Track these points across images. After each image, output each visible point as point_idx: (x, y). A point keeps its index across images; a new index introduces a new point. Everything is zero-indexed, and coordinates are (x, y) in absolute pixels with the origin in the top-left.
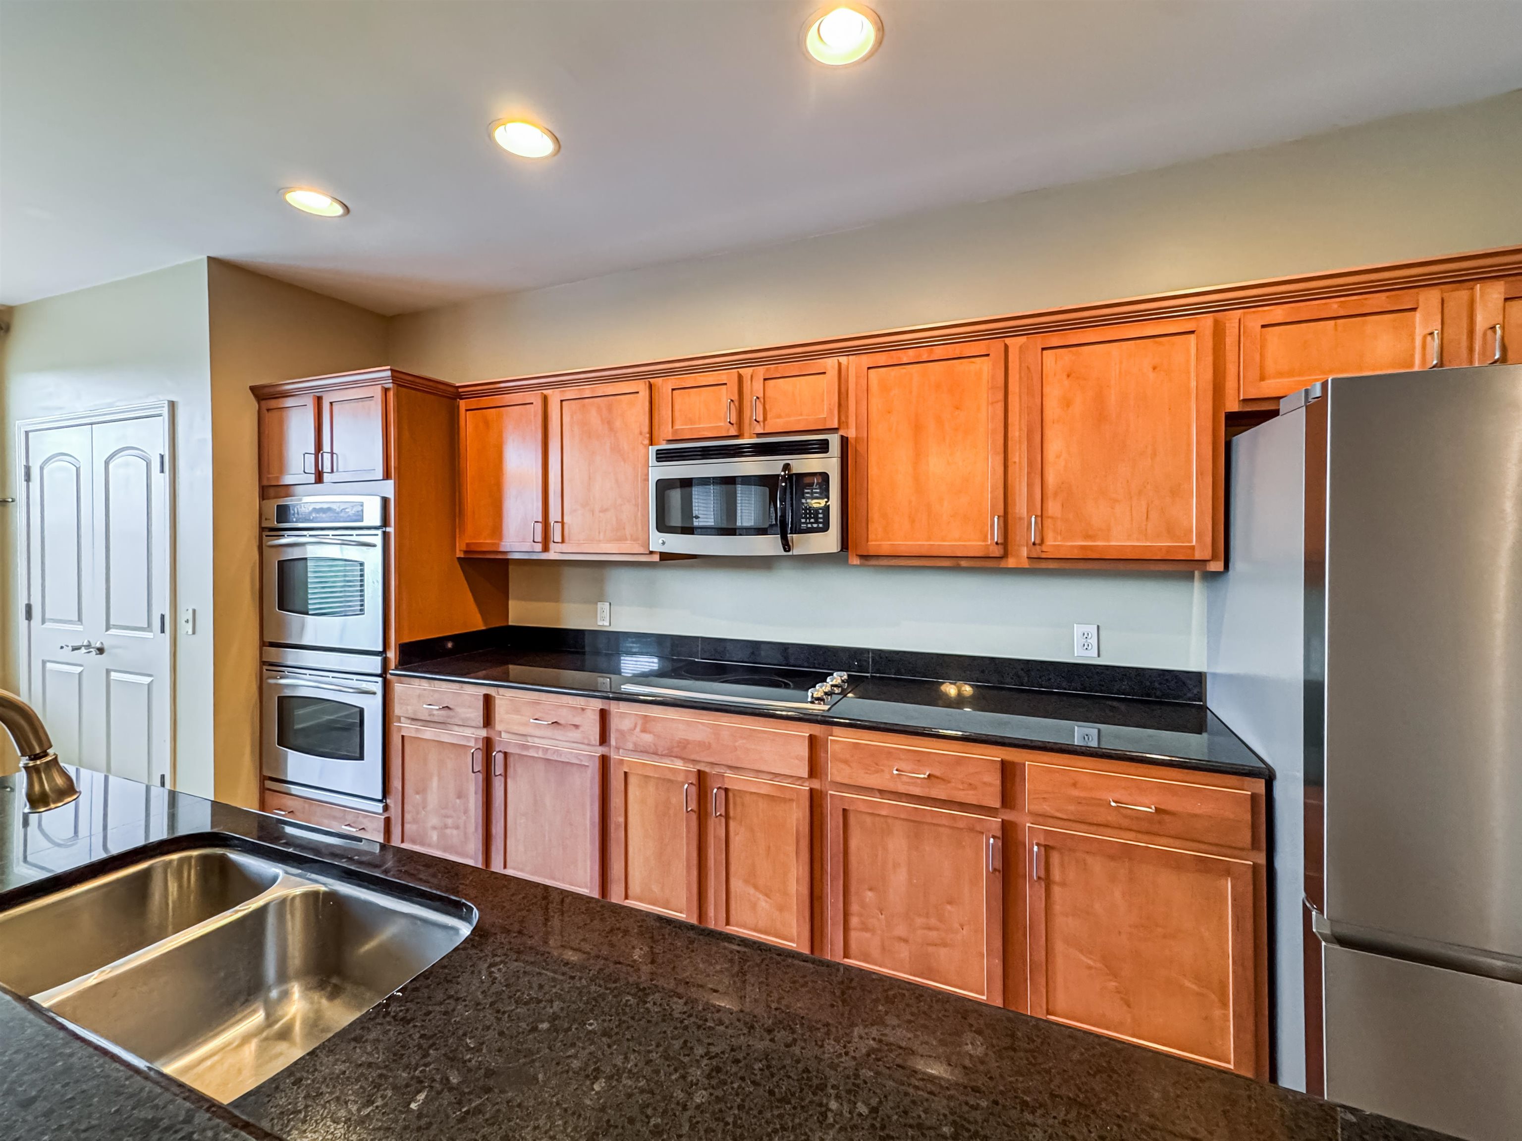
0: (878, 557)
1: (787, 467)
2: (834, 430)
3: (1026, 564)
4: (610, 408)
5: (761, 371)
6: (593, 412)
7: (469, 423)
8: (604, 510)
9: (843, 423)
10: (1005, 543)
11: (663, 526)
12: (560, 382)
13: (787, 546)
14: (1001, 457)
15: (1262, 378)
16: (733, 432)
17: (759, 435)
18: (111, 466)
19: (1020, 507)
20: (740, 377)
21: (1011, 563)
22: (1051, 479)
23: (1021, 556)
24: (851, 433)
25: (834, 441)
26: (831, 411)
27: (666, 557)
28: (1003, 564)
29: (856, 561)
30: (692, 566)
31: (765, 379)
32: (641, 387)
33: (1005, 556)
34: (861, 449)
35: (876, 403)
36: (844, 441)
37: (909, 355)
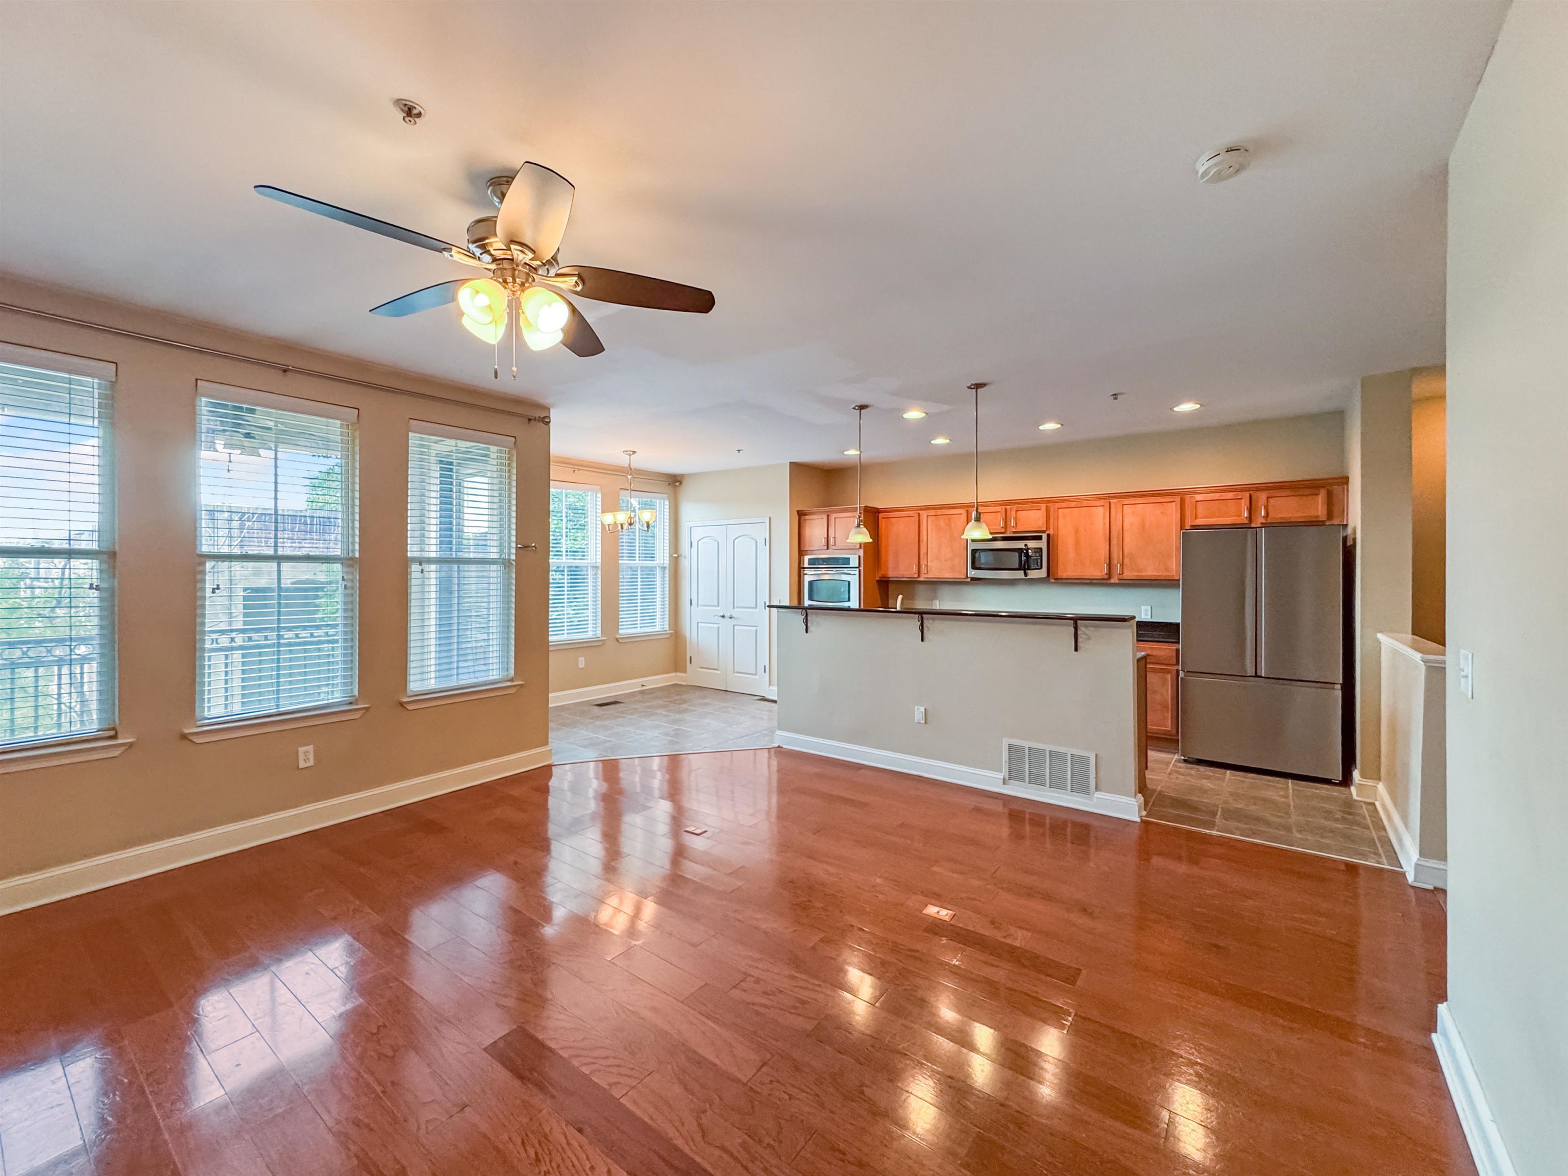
0: (1062, 579)
1: (1026, 545)
2: (1044, 532)
3: (1117, 581)
4: (949, 520)
5: (1015, 507)
6: (942, 521)
7: (883, 523)
8: (946, 560)
9: (1048, 528)
10: (1110, 575)
11: (974, 567)
12: (927, 508)
13: (1026, 574)
14: (1108, 543)
15: (1196, 518)
16: (1003, 530)
17: (1014, 532)
18: (736, 541)
19: (1115, 561)
20: (1006, 509)
21: (1112, 581)
22: (1126, 551)
23: (1114, 580)
24: (1051, 532)
25: (1044, 536)
26: (1043, 524)
27: (973, 579)
28: (1108, 582)
29: (1053, 581)
30: (978, 584)
31: (1017, 511)
32: (963, 511)
33: (1109, 578)
34: (1055, 538)
35: (1061, 522)
36: (1049, 535)
37: (1073, 504)
